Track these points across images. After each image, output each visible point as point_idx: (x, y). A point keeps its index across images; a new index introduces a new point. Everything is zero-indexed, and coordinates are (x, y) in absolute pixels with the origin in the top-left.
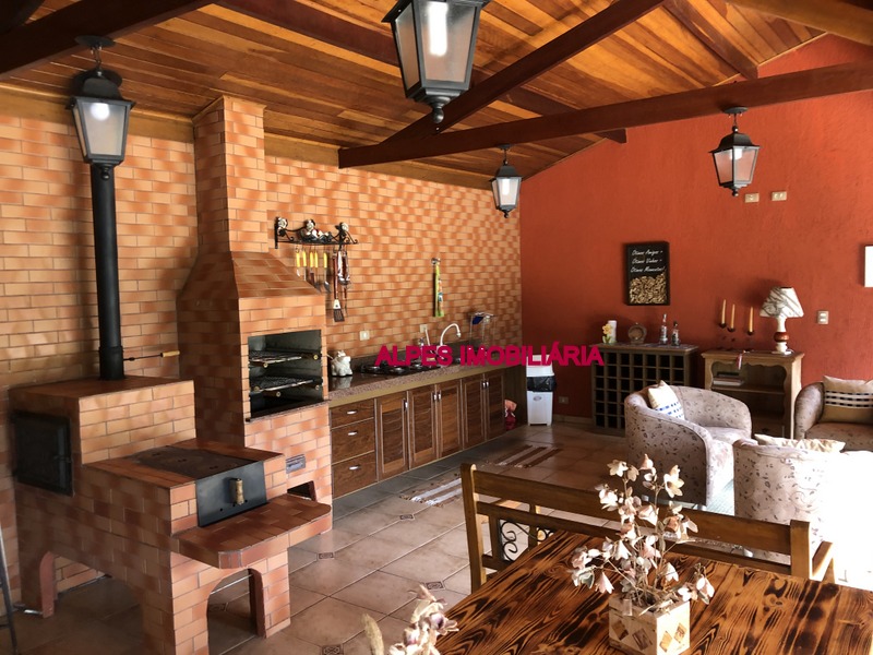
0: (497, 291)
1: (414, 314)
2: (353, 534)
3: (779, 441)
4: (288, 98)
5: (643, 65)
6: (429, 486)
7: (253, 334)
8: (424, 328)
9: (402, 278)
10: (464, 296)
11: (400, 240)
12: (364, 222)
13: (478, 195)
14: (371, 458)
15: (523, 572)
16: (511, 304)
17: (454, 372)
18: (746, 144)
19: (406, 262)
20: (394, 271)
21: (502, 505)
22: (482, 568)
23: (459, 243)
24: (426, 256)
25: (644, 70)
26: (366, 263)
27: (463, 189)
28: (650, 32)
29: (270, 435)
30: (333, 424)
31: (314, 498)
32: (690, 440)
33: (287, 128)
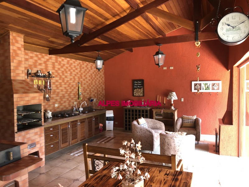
0: (98, 92)
1: (72, 99)
2: (52, 166)
3: (171, 133)
4: (31, 33)
5: (137, 31)
6: (76, 150)
7: (19, 105)
8: (75, 103)
9: (69, 88)
10: (88, 94)
11: (68, 77)
12: (56, 71)
13: (92, 65)
14: (58, 143)
15: (99, 175)
16: (102, 96)
17: (84, 116)
18: (162, 54)
19: (70, 83)
20: (66, 86)
21: (95, 155)
22: (89, 174)
23: (86, 78)
24: (76, 82)
25: (137, 32)
26: (57, 83)
27: (87, 63)
28: (138, 22)
29: (24, 137)
30: (45, 133)
31: (39, 156)
32: (149, 133)
33: (32, 42)
